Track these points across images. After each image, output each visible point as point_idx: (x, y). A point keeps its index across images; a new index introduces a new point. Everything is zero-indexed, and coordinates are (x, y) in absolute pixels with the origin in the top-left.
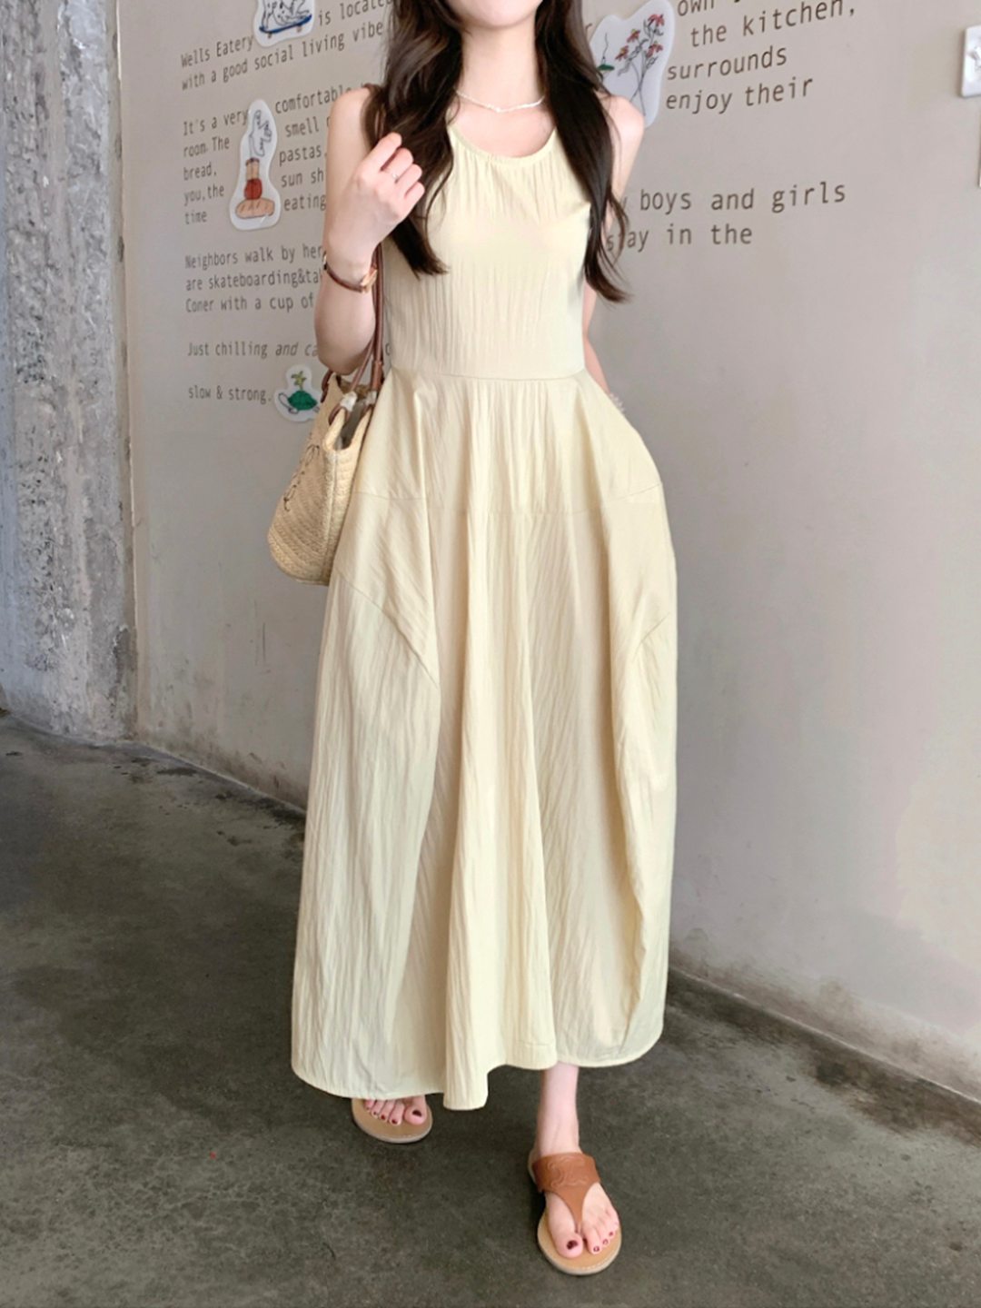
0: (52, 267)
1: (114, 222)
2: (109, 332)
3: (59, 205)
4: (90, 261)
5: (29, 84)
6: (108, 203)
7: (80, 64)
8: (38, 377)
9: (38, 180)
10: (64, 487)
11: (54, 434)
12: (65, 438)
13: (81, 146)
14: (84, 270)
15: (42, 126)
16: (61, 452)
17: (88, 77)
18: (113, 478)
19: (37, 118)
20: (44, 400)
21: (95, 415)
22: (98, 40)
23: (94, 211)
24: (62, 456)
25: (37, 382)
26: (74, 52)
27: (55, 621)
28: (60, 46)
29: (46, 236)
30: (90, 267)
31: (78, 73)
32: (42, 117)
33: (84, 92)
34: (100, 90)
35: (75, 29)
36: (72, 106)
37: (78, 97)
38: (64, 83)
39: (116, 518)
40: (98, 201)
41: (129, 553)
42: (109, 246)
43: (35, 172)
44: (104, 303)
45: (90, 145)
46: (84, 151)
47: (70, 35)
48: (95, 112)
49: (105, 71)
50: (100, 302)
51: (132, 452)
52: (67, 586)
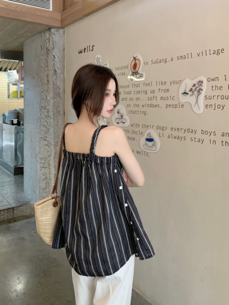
0: (49, 117)
1: (63, 107)
2: (61, 131)
3: (51, 104)
4: (57, 116)
5: (46, 77)
6: (62, 103)
7: (57, 73)
8: (45, 140)
9: (47, 98)
10: (50, 165)
11: (49, 153)
12: (51, 155)
13: (56, 91)
14: (56, 118)
15: (48, 86)
16: (50, 157)
17: (58, 76)
19: (47, 84)
20: (47, 145)
21: (57, 150)
22: (61, 68)
23: (59, 105)
26: (55, 71)
28: (52, 70)
29: (48, 110)
31: (56, 75)
33: (57, 79)
34: (61, 79)
35: (56, 66)
36: (55, 83)
38: (53, 78)
40: (60, 103)
42: (62, 112)
43: (46, 96)
45: (58, 91)
47: (54, 67)
48: (60, 83)
49: (62, 75)
50: (59, 125)
52: (50, 189)
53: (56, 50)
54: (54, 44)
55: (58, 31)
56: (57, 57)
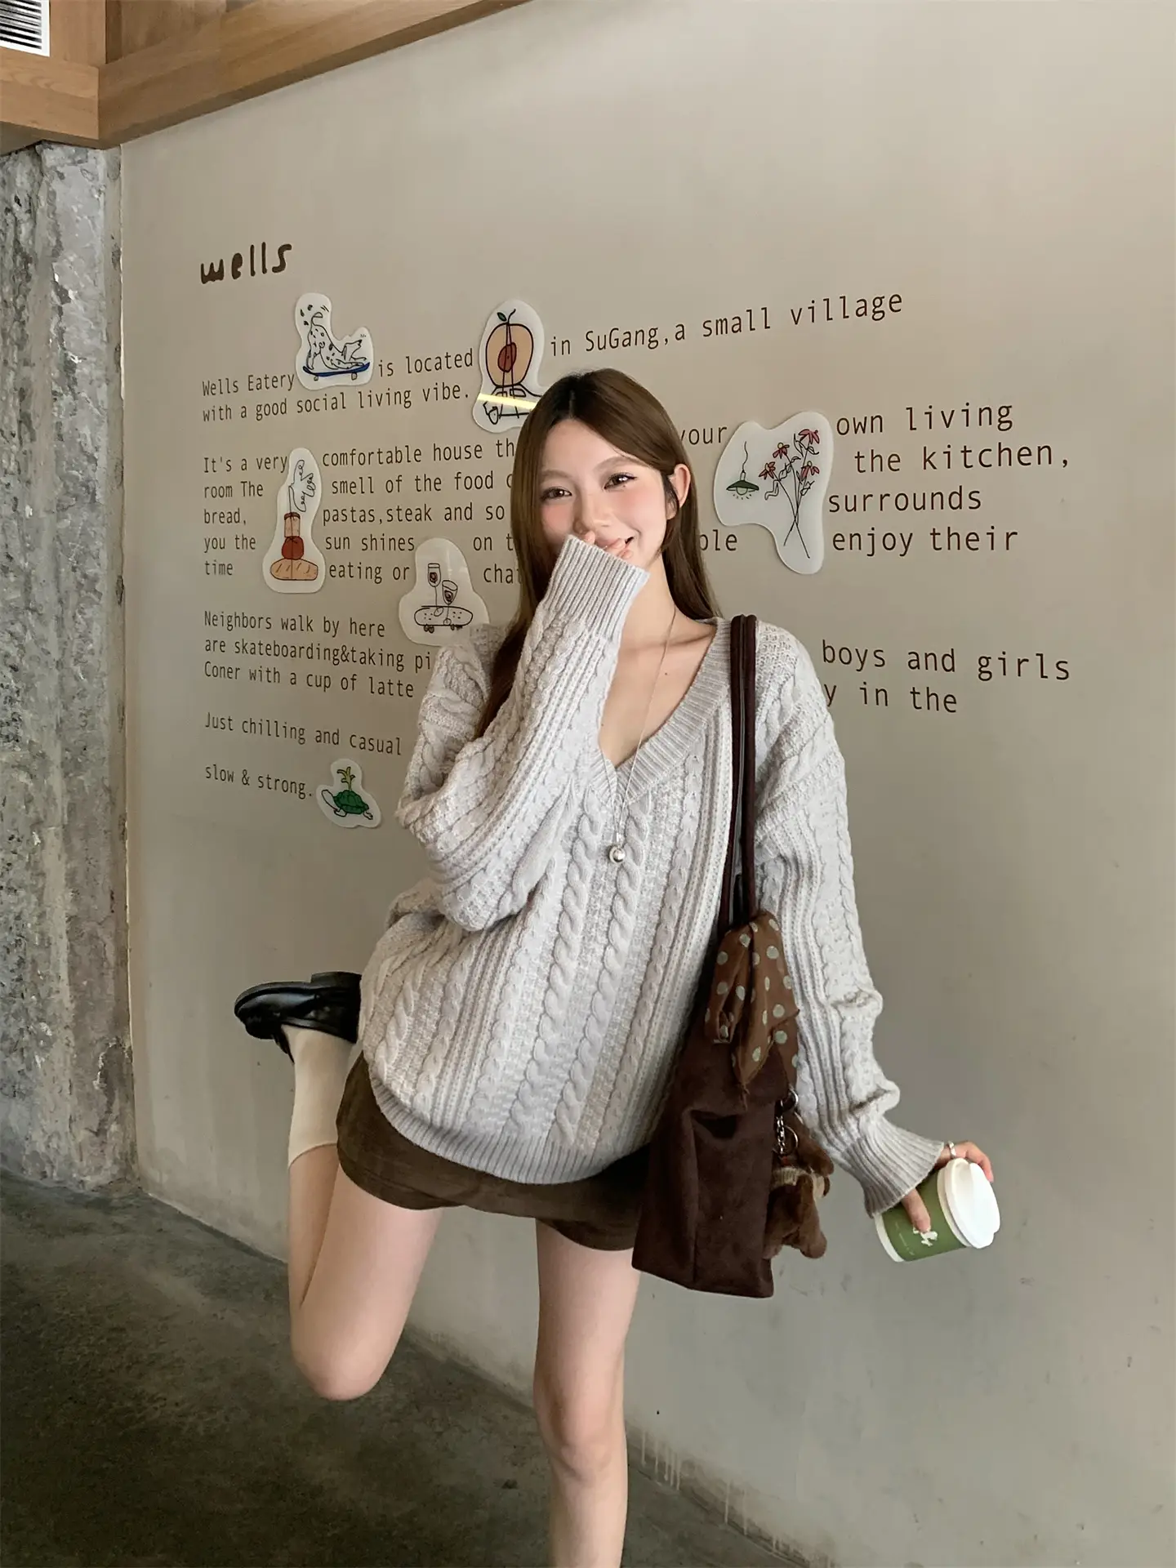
0: (33, 611)
1: (111, 557)
2: (103, 687)
3: (46, 539)
4: (82, 605)
5: (11, 400)
6: (104, 535)
7: (75, 380)
8: (11, 738)
9: (18, 510)
10: (43, 874)
11: (32, 809)
12: (45, 817)
13: (75, 473)
14: (74, 617)
15: (24, 449)
16: (39, 832)
17: (84, 395)
18: (103, 863)
19: (20, 438)
20: (20, 766)
21: (84, 788)
22: (97, 352)
23: (87, 547)
24: (40, 838)
25: (11, 744)
26: (69, 367)
27: (27, 1037)
28: (52, 362)
29: (28, 575)
30: (80, 612)
31: (71, 389)
32: (26, 437)
33: (79, 411)
34: (98, 408)
35: (70, 341)
36: (65, 429)
37: (70, 418)
38: (55, 404)
39: (106, 912)
40: (92, 533)
41: (122, 954)
42: (105, 586)
43: (15, 499)
44: (97, 653)
45: (85, 470)
46: (77, 478)
47: (64, 349)
48: (91, 432)
49: (104, 385)
50: (92, 652)
51: (128, 834)
52: (43, 995)
53: (71, 259)
54: (62, 228)
55: (80, 162)
56: (80, 296)
